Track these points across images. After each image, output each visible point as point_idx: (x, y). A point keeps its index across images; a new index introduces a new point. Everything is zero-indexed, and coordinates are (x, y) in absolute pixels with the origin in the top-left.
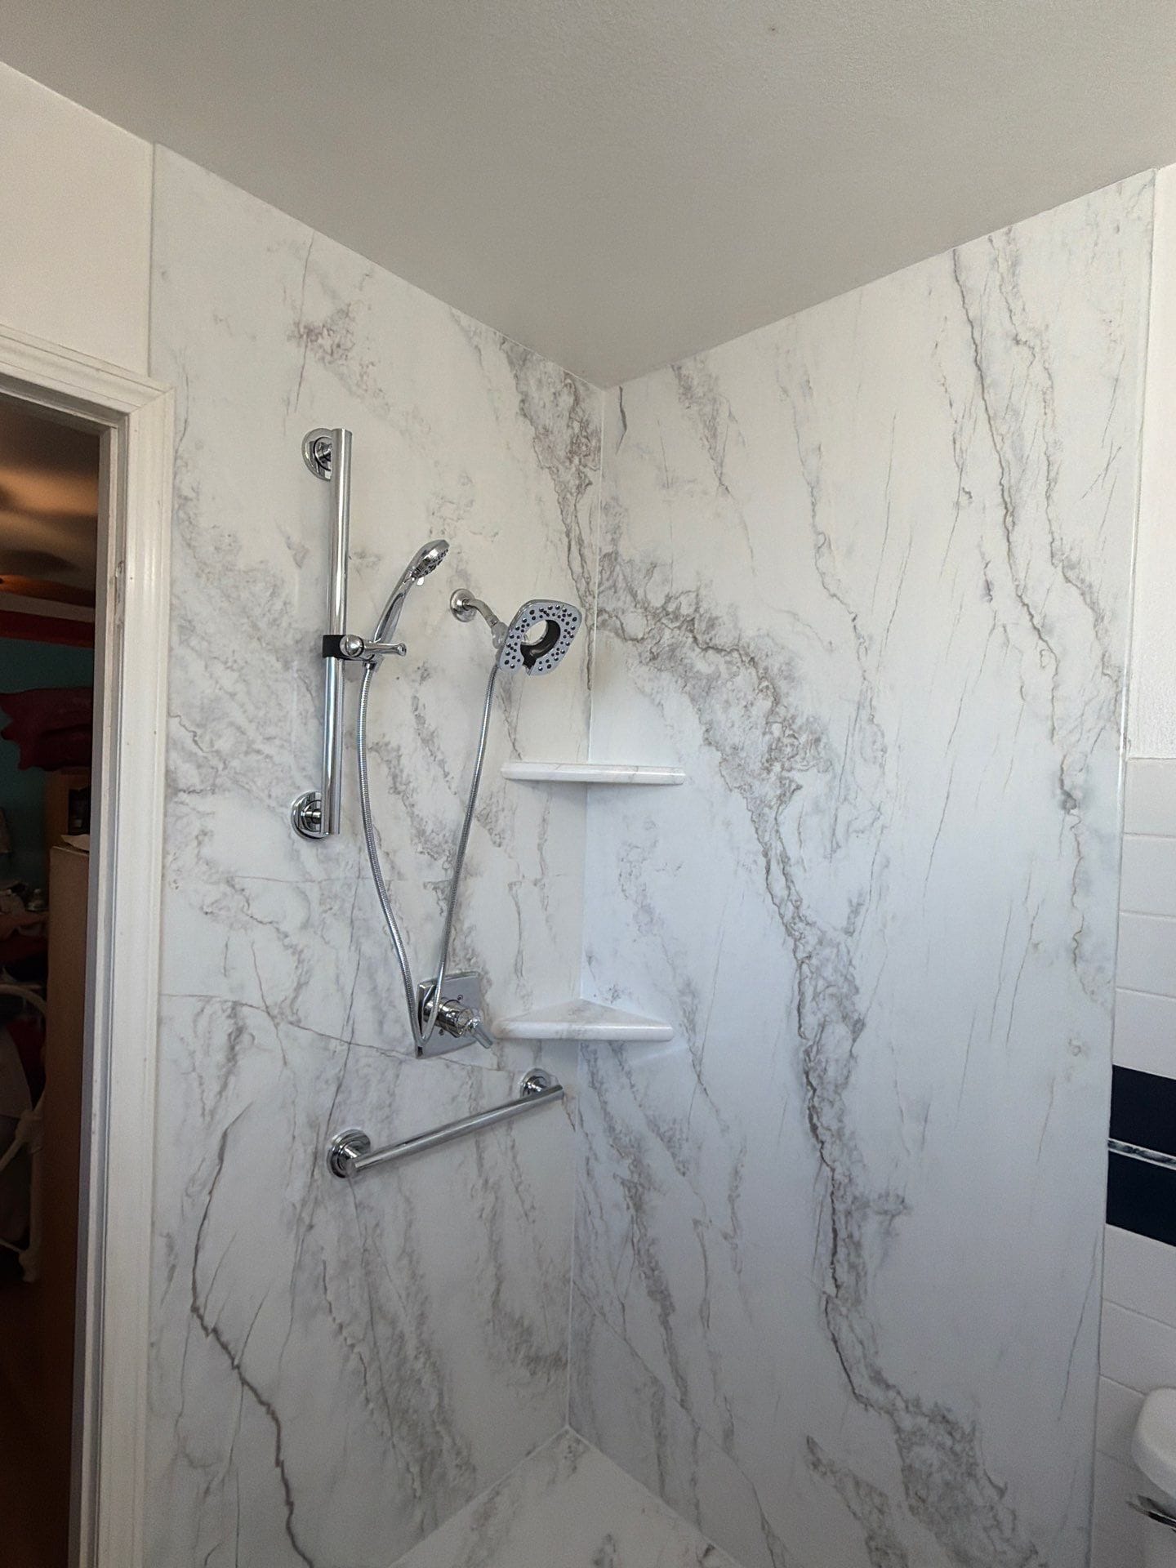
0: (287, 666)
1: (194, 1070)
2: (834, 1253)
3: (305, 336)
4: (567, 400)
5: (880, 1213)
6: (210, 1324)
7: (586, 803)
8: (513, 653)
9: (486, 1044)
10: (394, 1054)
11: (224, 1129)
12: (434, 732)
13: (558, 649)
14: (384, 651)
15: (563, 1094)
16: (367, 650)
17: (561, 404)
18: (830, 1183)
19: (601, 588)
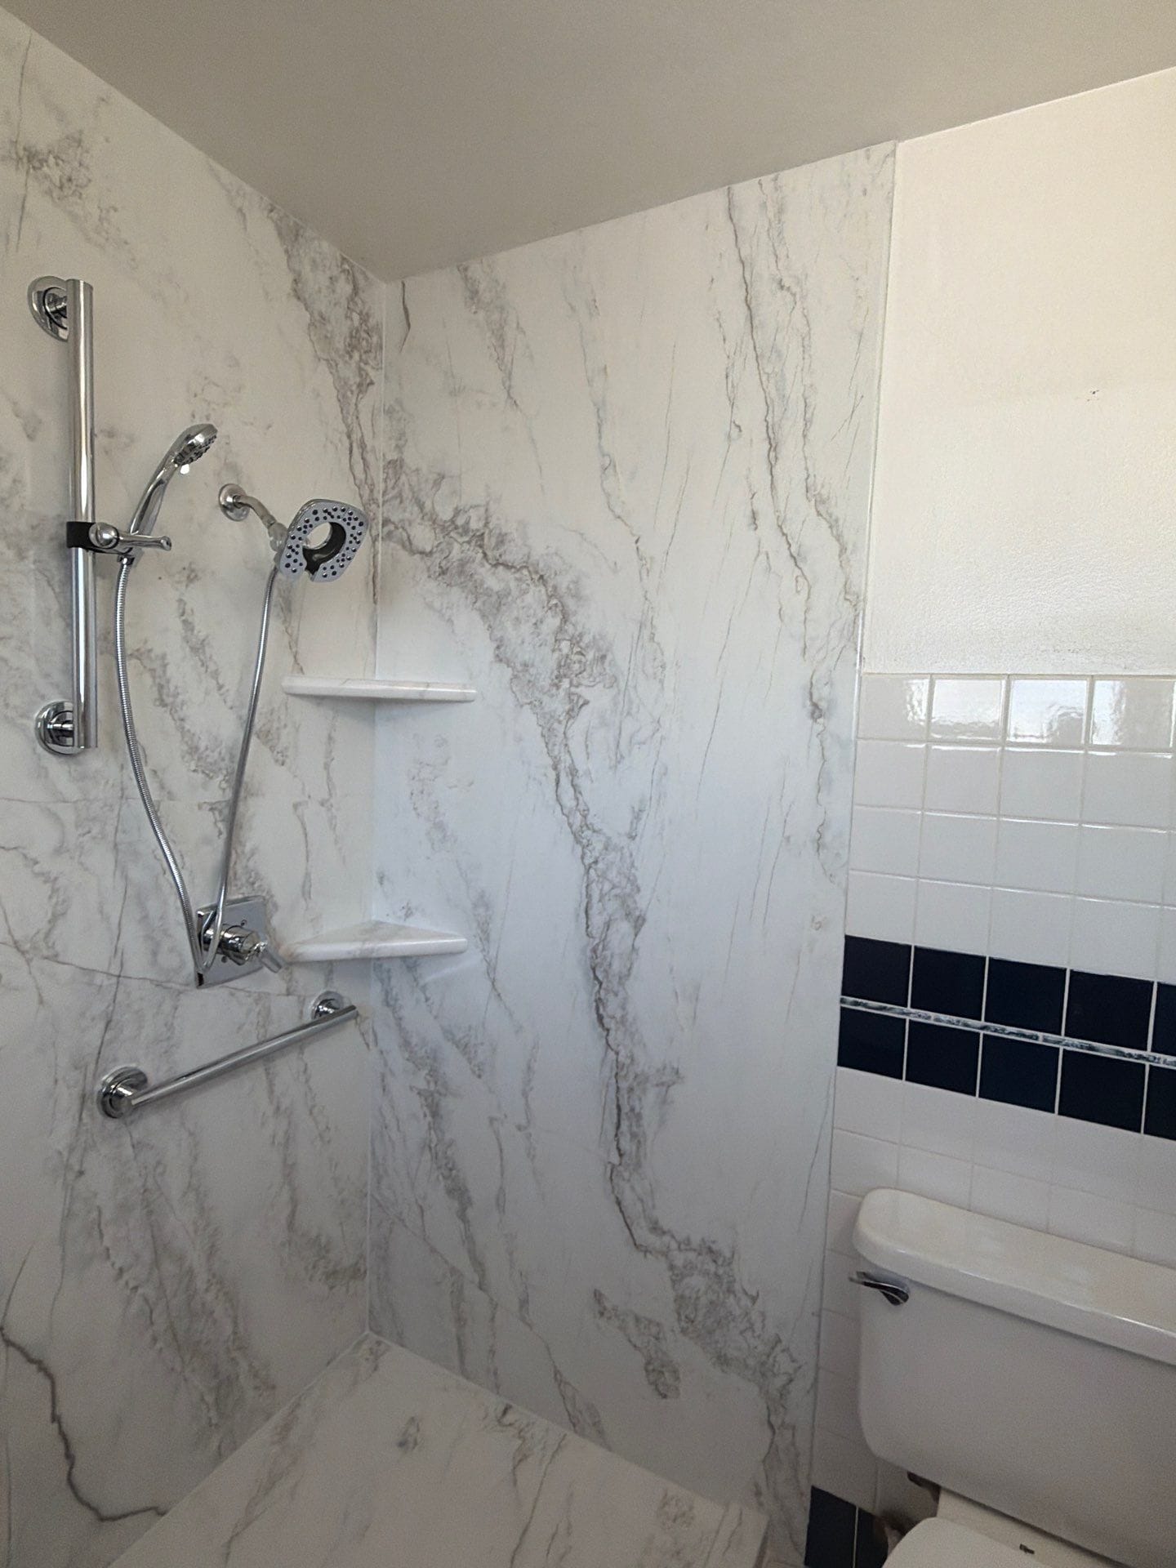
0: (21, 555)
2: (618, 1127)
4: (344, 288)
5: (658, 1086)
7: (374, 721)
8: (294, 556)
9: (276, 968)
10: (169, 985)
12: (204, 640)
13: (344, 555)
14: (145, 544)
15: (358, 1015)
16: (124, 541)
17: (338, 291)
18: (614, 1065)
19: (387, 497)
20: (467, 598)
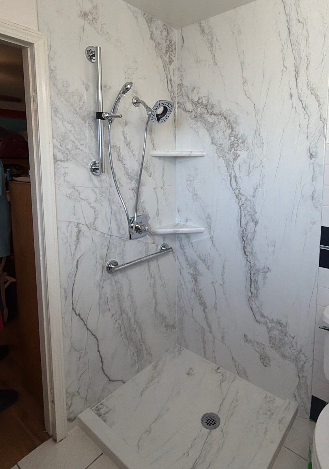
0: (85, 122)
1: (68, 242)
2: (251, 285)
3: (84, 16)
4: (165, 33)
5: (263, 273)
6: (78, 312)
7: (176, 163)
8: (154, 117)
9: (150, 235)
10: (123, 238)
11: (77, 259)
12: (129, 142)
13: (167, 115)
14: (115, 117)
15: (172, 250)
16: (110, 117)
17: (163, 35)
18: (249, 266)
19: (178, 95)
20: (202, 125)
